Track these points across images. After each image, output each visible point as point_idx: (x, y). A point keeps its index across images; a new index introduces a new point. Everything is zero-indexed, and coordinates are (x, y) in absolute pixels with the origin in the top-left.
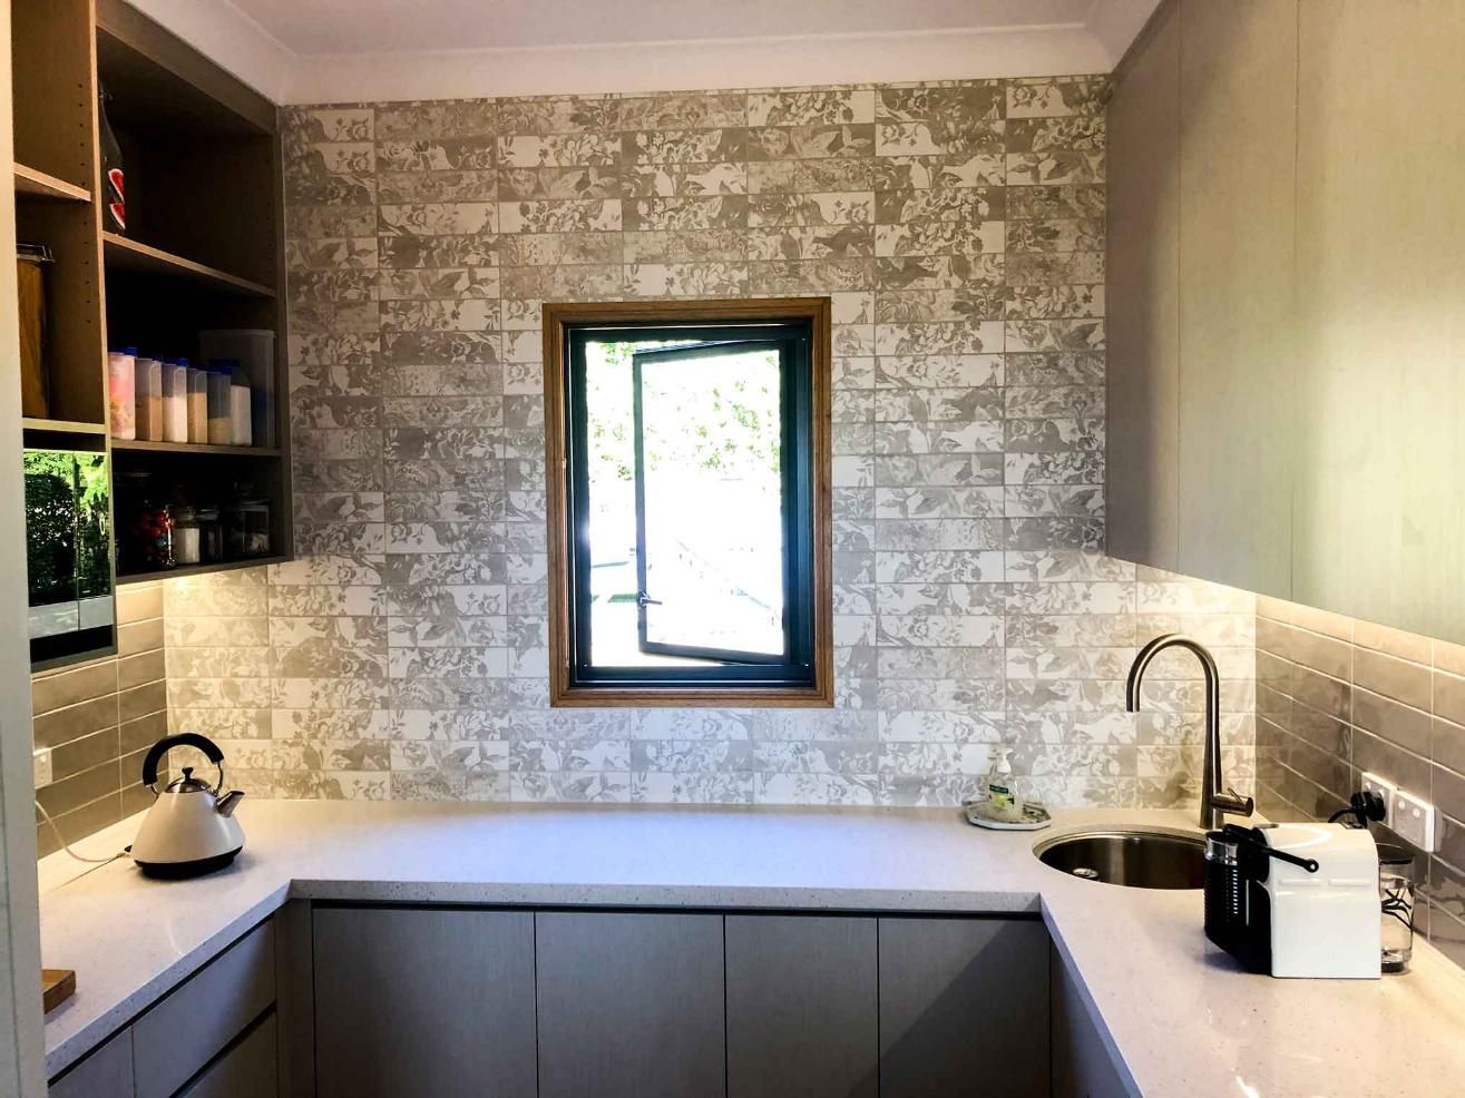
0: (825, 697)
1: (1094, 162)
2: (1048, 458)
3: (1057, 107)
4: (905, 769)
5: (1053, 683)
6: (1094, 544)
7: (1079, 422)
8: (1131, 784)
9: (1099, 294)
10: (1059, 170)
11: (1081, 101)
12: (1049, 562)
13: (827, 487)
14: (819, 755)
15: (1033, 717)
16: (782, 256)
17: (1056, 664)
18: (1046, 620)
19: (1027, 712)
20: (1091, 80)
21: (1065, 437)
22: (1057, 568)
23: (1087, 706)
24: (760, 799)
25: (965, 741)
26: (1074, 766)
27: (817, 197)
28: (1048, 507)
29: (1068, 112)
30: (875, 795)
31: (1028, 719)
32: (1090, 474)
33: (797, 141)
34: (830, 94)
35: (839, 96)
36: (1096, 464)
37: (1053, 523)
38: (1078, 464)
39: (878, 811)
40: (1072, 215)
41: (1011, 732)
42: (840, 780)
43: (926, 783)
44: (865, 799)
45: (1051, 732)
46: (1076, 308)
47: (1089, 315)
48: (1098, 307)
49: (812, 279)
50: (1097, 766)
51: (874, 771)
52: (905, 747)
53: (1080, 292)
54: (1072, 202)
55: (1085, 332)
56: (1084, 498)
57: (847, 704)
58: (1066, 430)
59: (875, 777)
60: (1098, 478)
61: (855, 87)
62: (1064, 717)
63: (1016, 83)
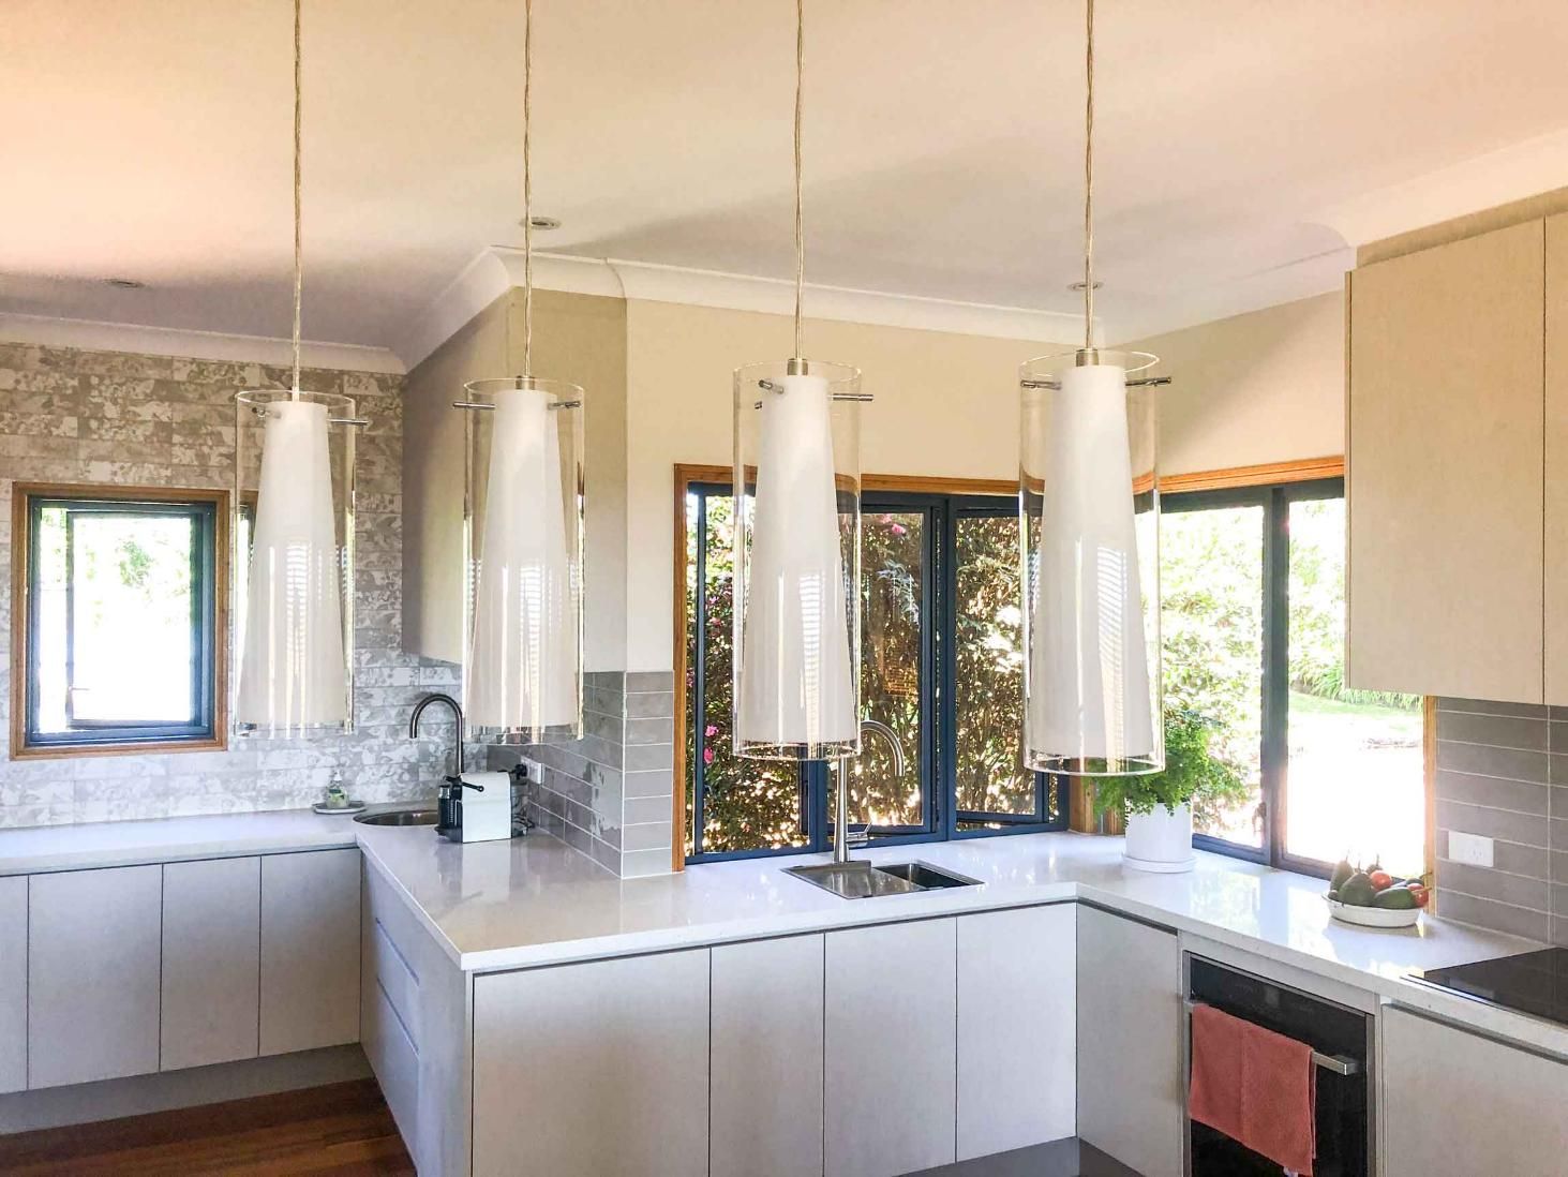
0: (222, 744)
1: (396, 424)
2: (368, 594)
3: (374, 390)
4: (275, 787)
5: (369, 727)
6: (395, 645)
7: (387, 572)
8: (417, 785)
9: (398, 501)
10: (374, 427)
11: (388, 388)
12: (368, 656)
13: (225, 608)
14: (217, 782)
15: (358, 749)
16: (196, 463)
17: (372, 716)
18: (366, 690)
19: (353, 747)
20: (394, 377)
21: (378, 582)
22: (372, 659)
23: (390, 741)
24: (171, 813)
25: (314, 767)
26: (382, 777)
27: (219, 428)
28: (367, 623)
29: (380, 394)
30: (255, 805)
31: (355, 750)
32: (393, 604)
33: (207, 391)
34: (231, 366)
35: (236, 368)
36: (396, 598)
37: (371, 633)
38: (386, 598)
39: (256, 813)
40: (383, 453)
41: (343, 760)
42: (230, 796)
43: (289, 794)
44: (248, 807)
45: (368, 759)
46: (385, 507)
47: (392, 512)
48: (398, 506)
49: (217, 478)
50: (396, 777)
51: (254, 789)
52: (275, 773)
53: (387, 497)
54: (383, 445)
55: (390, 521)
56: (389, 618)
57: (237, 748)
58: (378, 577)
59: (254, 794)
60: (398, 606)
61: (248, 365)
62: (376, 748)
63: (349, 373)
